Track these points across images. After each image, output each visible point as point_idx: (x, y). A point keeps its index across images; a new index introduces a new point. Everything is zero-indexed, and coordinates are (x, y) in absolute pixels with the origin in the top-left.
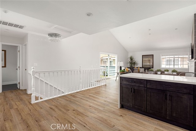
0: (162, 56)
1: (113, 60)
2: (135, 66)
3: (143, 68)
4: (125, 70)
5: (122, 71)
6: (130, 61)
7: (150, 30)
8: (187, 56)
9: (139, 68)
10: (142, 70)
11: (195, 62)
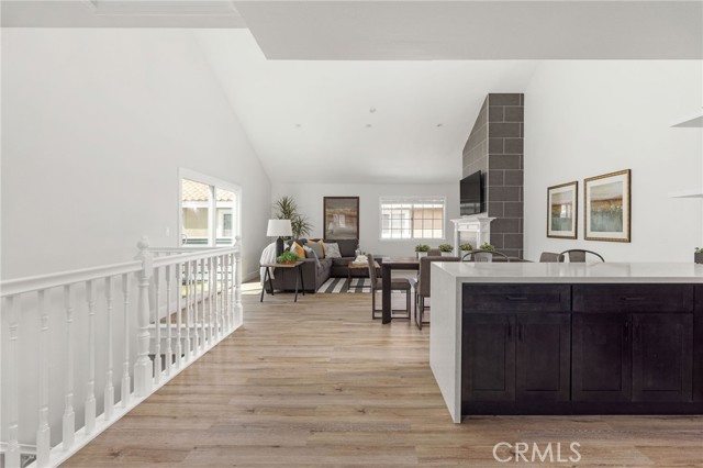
0: (384, 203)
2: (307, 237)
4: (292, 251)
8: (440, 206)
9: (321, 242)
10: (333, 251)
11: (491, 223)
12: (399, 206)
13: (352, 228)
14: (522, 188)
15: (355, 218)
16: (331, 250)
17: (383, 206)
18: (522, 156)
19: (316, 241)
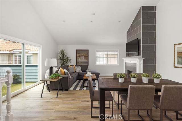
0: (98, 52)
1: (32, 55)
2: (69, 64)
3: (79, 66)
4: (59, 72)
5: (54, 76)
6: (60, 56)
7: (94, 14)
8: (117, 53)
9: (74, 66)
10: (79, 69)
11: (143, 60)
12: (102, 53)
13: (86, 61)
14: (156, 45)
15: (87, 57)
16: (78, 69)
17: (97, 53)
18: (156, 32)
19: (72, 65)
